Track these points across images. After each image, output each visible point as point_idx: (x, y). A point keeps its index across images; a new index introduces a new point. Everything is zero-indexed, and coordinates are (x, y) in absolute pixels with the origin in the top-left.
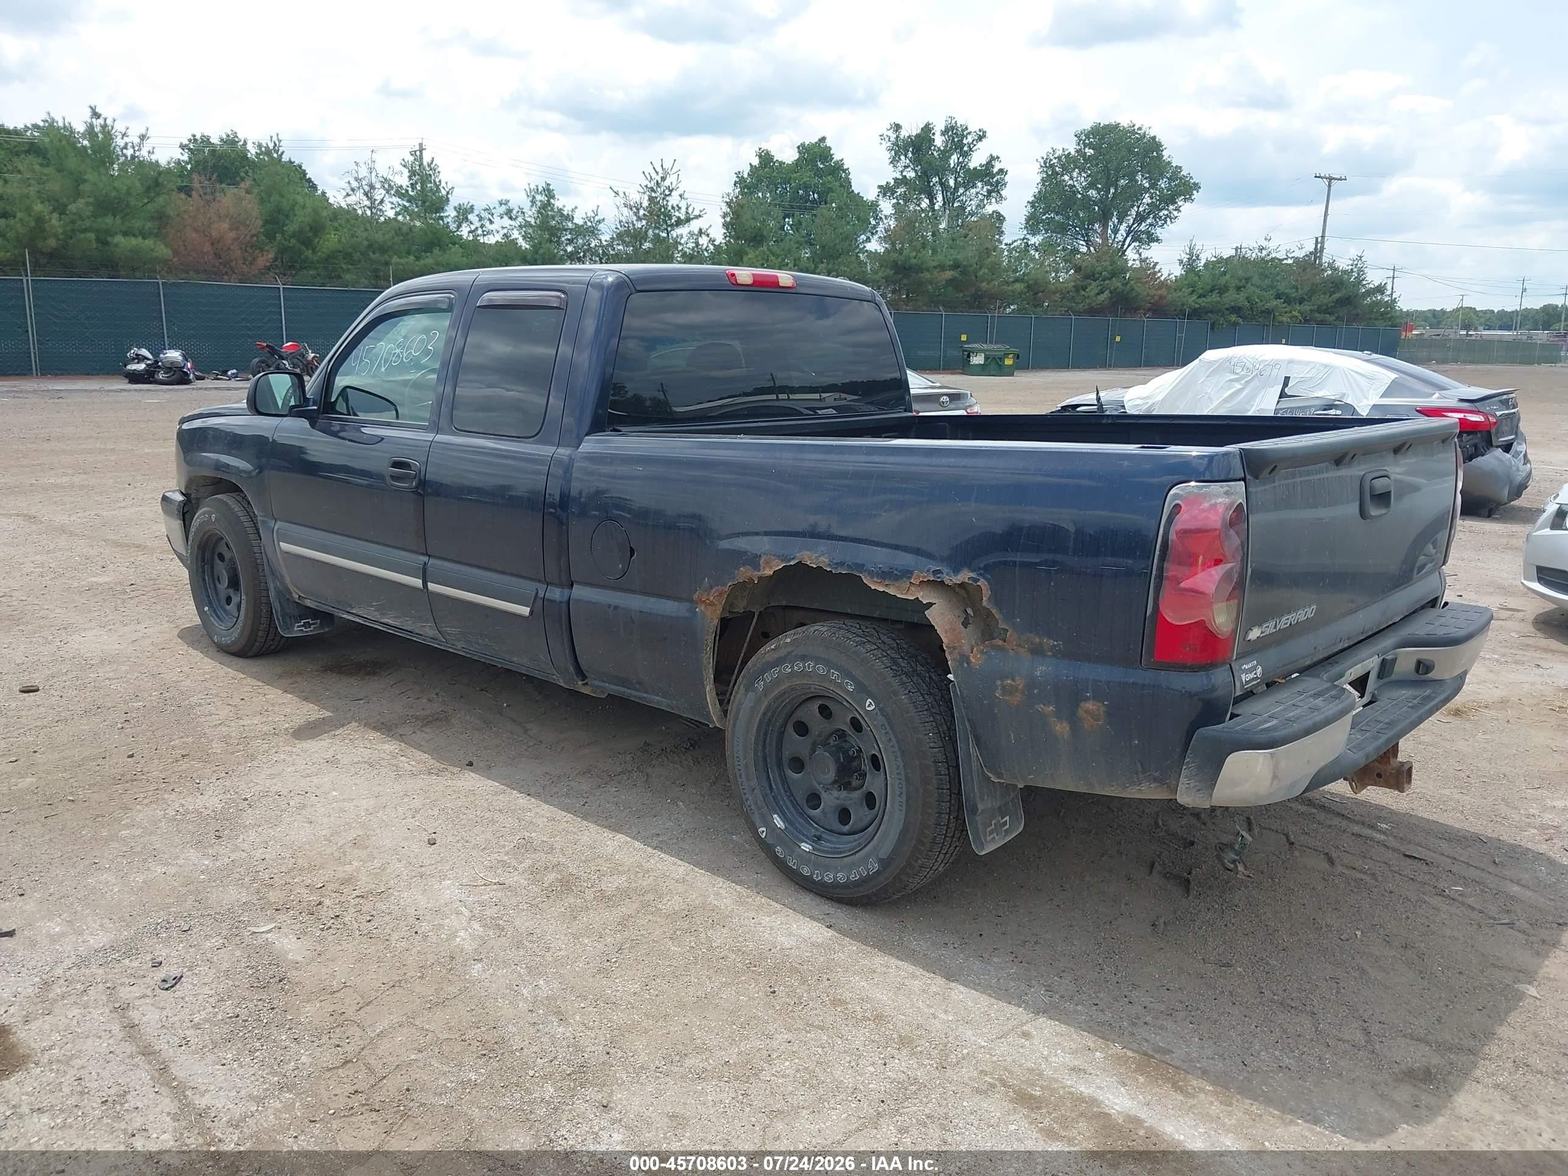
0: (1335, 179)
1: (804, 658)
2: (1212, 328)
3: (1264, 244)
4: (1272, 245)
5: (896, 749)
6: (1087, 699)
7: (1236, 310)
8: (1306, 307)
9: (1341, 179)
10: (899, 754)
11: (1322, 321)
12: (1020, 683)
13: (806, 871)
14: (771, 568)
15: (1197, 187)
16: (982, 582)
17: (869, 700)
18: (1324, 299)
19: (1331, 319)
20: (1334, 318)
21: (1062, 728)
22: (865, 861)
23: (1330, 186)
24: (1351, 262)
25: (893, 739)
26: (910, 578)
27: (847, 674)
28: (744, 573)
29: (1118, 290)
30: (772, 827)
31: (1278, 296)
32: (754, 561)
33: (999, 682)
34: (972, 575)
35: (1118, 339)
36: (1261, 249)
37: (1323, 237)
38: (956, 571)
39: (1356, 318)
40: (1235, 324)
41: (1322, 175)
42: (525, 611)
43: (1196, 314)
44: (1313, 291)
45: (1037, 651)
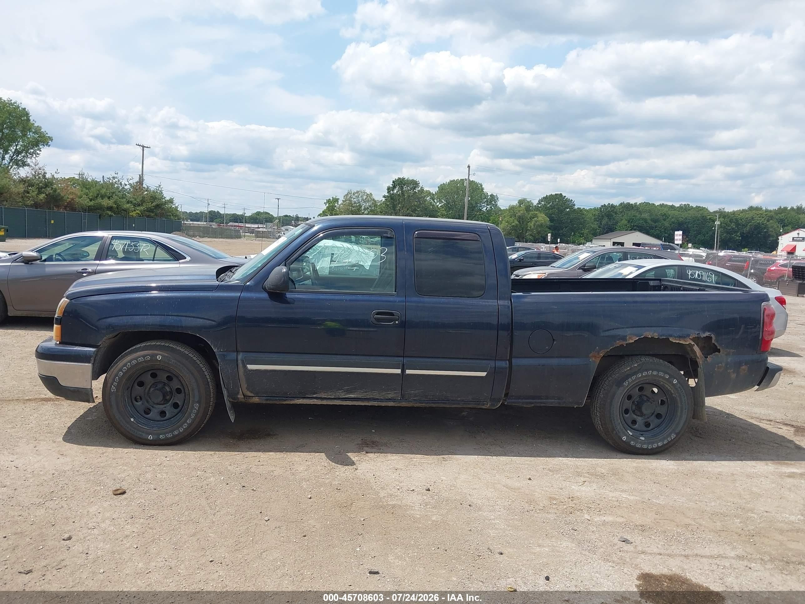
0: (145, 147)
1: (647, 370)
2: (100, 218)
3: (116, 176)
4: (119, 176)
5: (685, 394)
6: (743, 365)
7: (110, 208)
8: (142, 208)
9: (147, 147)
10: (685, 396)
11: (148, 216)
12: (724, 364)
13: (645, 446)
14: (632, 340)
15: (51, 139)
16: (713, 336)
17: (675, 380)
18: (150, 205)
19: (153, 215)
20: (154, 214)
21: (733, 376)
22: (669, 435)
23: (143, 150)
24: (156, 188)
25: (684, 391)
26: (689, 337)
27: (666, 373)
28: (618, 343)
29: (51, 195)
30: (628, 435)
31: (128, 202)
32: (624, 338)
33: (717, 366)
34: (709, 333)
35: (52, 222)
36: (114, 178)
37: (142, 174)
38: (704, 333)
39: (162, 215)
40: (111, 216)
41: (140, 144)
42: (484, 374)
43: (90, 209)
44: (143, 202)
45: (728, 354)
